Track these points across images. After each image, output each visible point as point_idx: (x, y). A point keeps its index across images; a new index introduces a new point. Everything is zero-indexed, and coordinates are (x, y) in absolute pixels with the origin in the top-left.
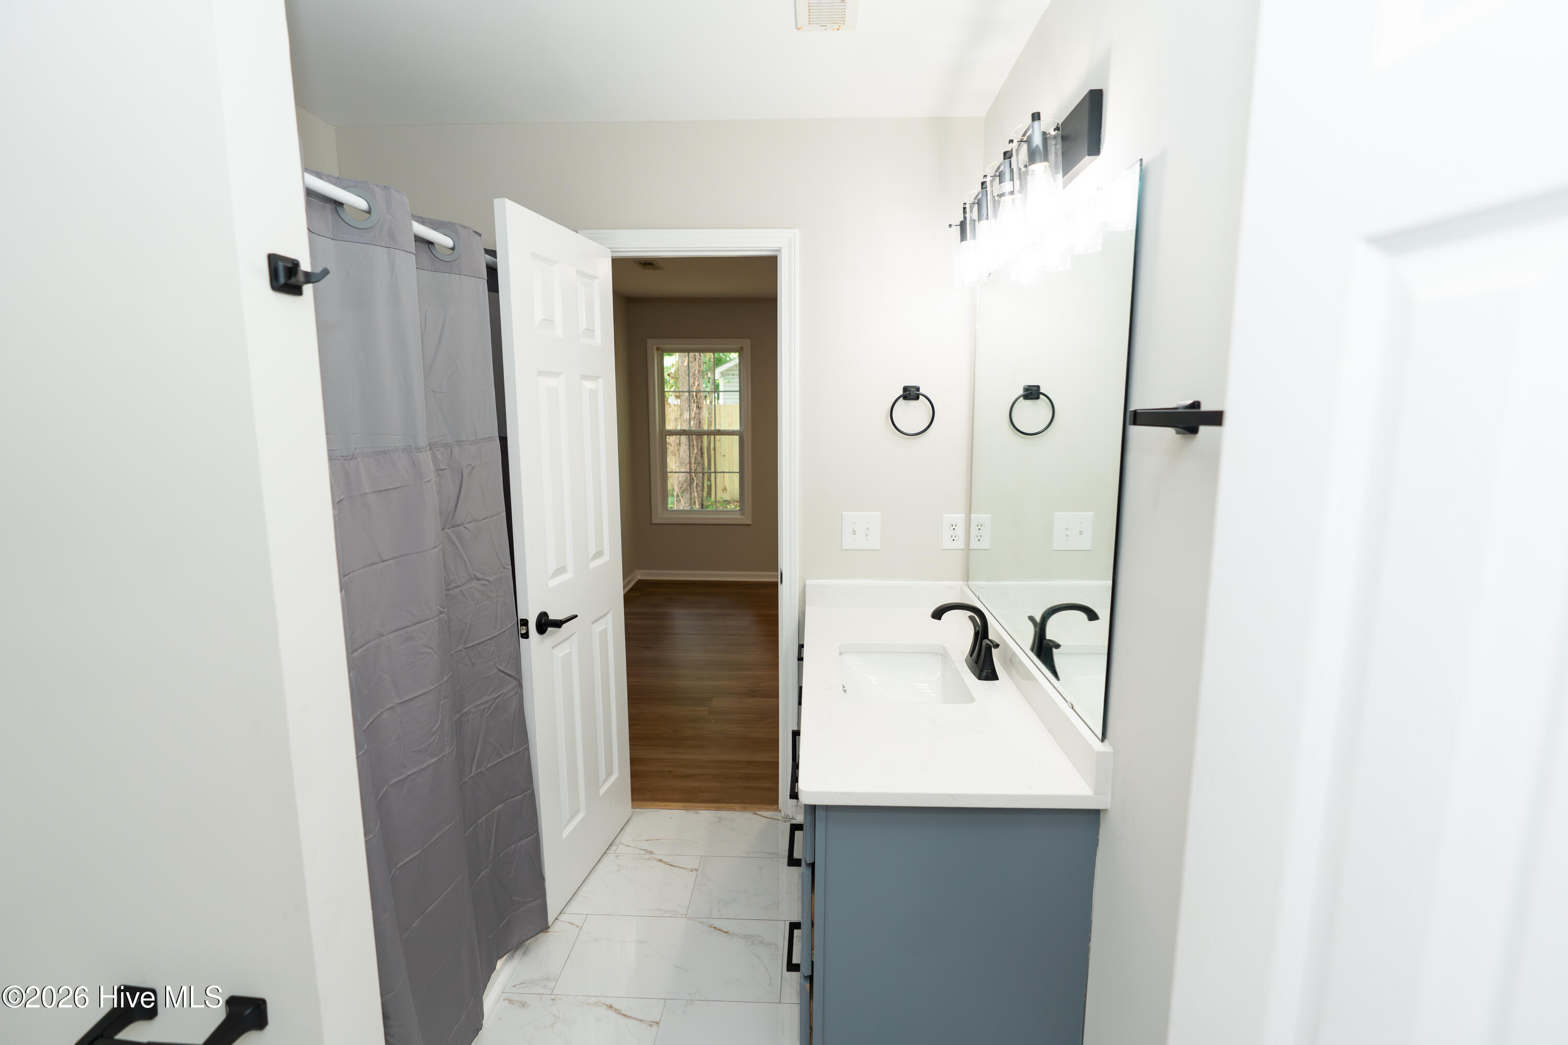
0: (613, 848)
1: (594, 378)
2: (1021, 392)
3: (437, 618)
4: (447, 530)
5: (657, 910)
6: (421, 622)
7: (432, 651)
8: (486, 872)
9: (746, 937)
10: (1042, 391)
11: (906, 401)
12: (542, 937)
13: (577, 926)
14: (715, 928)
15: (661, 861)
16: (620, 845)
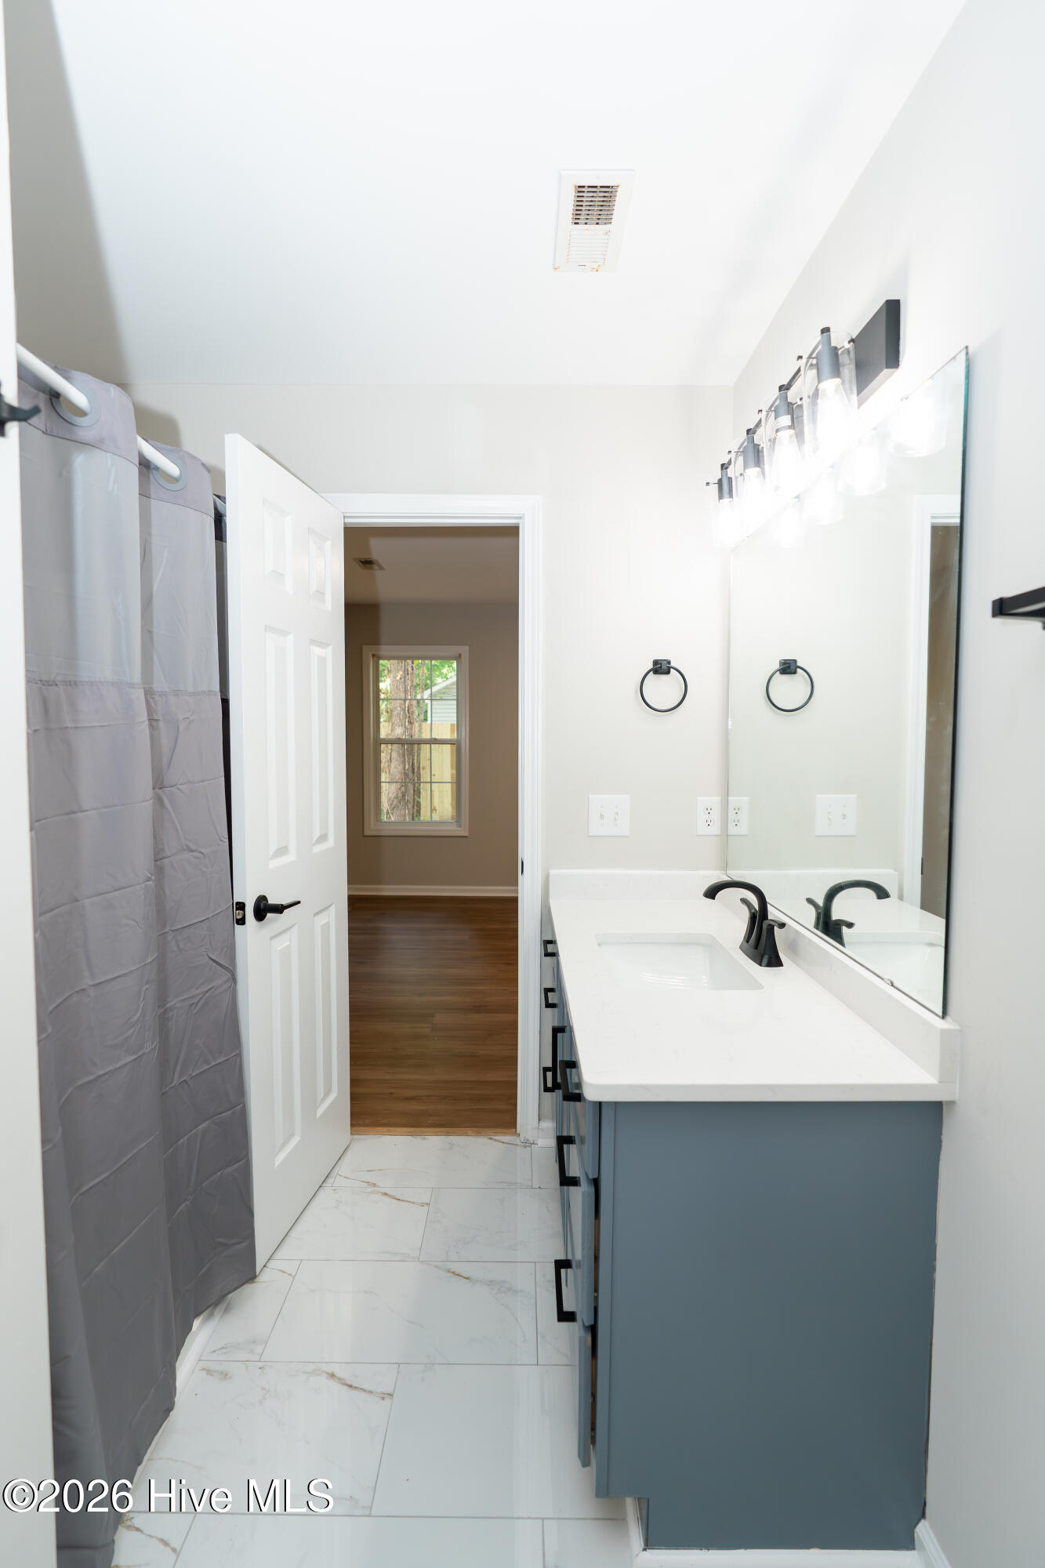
0: (330, 1181)
1: (322, 645)
2: (777, 666)
3: (143, 885)
4: (156, 790)
5: (384, 1252)
6: (125, 888)
7: (135, 924)
8: (187, 1206)
9: (491, 1283)
10: (799, 664)
11: (657, 675)
12: (248, 1288)
13: (290, 1275)
14: (453, 1273)
15: (386, 1194)
16: (338, 1176)
